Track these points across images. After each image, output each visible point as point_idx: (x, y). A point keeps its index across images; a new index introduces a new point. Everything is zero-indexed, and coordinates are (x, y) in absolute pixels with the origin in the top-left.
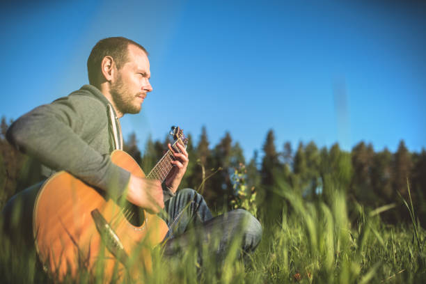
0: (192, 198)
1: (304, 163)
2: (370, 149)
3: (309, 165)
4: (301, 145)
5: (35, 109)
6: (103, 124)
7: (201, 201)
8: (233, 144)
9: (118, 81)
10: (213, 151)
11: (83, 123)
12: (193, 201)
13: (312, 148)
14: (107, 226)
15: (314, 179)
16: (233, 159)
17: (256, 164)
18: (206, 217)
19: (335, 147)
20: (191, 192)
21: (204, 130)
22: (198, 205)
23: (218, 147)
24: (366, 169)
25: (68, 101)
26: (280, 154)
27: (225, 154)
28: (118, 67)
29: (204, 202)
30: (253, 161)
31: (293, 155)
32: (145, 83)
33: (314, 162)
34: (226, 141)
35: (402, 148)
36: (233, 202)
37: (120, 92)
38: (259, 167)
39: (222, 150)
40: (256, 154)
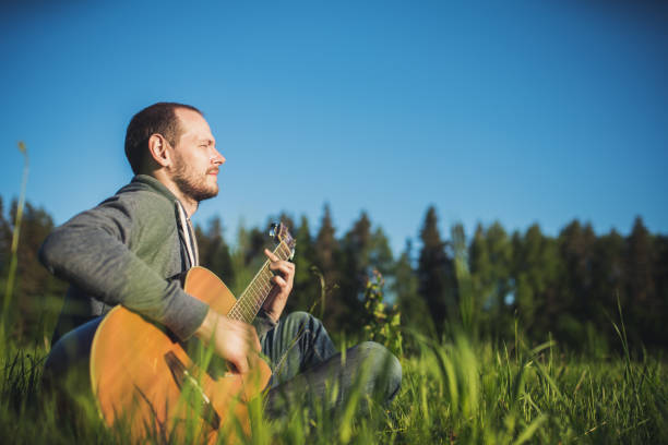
0: (306, 325)
1: (484, 257)
2: (588, 231)
3: (493, 260)
4: (479, 229)
5: (74, 218)
6: (170, 228)
7: (319, 330)
8: (373, 230)
9: (178, 163)
10: (341, 241)
11: (142, 230)
12: (307, 331)
13: (496, 232)
14: (186, 373)
15: (503, 281)
16: (374, 253)
17: (410, 260)
18: (326, 352)
19: (534, 231)
20: (305, 317)
21: (327, 209)
22: (314, 336)
23: (349, 235)
24: (583, 263)
25: (119, 201)
26: (446, 243)
27: (362, 245)
28: (173, 144)
29: (324, 331)
30: (406, 256)
31: (467, 244)
32: (213, 154)
33: (501, 254)
34: (362, 225)
35: (639, 229)
36: (368, 328)
37: (185, 176)
38: (415, 265)
39: (356, 239)
40: (409, 244)
